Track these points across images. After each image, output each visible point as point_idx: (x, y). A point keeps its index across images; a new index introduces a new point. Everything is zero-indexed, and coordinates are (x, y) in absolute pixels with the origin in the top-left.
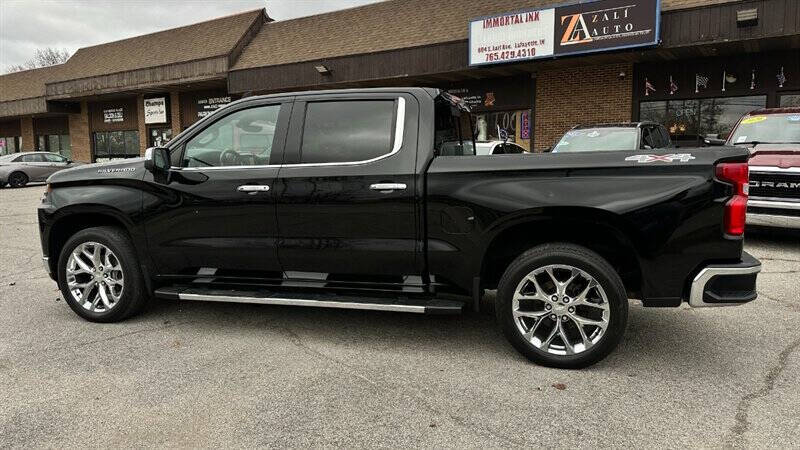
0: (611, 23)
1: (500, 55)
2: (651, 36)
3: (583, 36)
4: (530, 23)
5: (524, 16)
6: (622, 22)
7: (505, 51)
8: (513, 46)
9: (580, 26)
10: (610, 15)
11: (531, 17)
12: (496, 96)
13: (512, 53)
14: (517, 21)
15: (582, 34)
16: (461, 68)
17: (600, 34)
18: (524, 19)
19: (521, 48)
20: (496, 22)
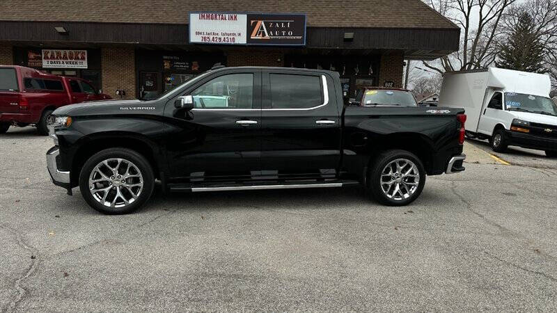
0: (280, 29)
1: (211, 39)
2: (301, 41)
3: (264, 35)
4: (231, 22)
5: (227, 15)
6: (287, 30)
7: (215, 36)
8: (220, 34)
9: (262, 28)
10: (280, 25)
11: (232, 17)
12: (199, 64)
13: (220, 39)
14: (222, 19)
15: (263, 33)
16: (181, 43)
17: (274, 35)
18: (227, 18)
19: (226, 37)
20: (208, 17)
